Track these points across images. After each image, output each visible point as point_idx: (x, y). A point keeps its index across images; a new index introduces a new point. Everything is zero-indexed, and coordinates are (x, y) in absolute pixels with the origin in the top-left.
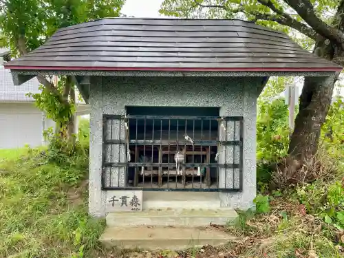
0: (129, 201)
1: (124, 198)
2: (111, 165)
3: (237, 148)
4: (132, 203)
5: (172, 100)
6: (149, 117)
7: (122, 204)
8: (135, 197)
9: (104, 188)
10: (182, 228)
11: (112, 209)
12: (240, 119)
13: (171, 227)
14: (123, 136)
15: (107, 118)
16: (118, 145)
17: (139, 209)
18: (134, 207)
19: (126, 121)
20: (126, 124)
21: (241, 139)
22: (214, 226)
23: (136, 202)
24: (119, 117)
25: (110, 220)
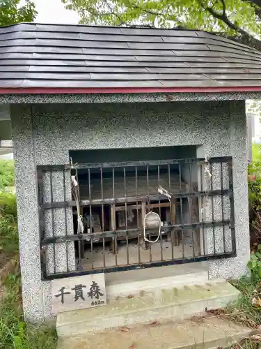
0: (86, 291)
1: (78, 288)
2: (54, 240)
3: (226, 199)
4: (90, 294)
5: (137, 139)
6: (106, 165)
7: (76, 298)
8: (94, 285)
9: (46, 277)
10: (170, 322)
11: (61, 307)
12: (228, 160)
13: (154, 324)
14: (69, 196)
15: (42, 170)
16: (62, 210)
17: (103, 302)
18: (94, 300)
19: (73, 172)
20: (73, 177)
21: (231, 186)
22: (212, 312)
23: (97, 292)
24: (61, 168)
25: (63, 328)
